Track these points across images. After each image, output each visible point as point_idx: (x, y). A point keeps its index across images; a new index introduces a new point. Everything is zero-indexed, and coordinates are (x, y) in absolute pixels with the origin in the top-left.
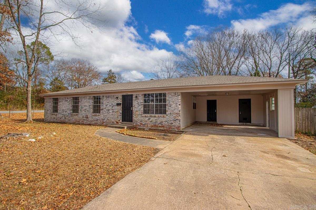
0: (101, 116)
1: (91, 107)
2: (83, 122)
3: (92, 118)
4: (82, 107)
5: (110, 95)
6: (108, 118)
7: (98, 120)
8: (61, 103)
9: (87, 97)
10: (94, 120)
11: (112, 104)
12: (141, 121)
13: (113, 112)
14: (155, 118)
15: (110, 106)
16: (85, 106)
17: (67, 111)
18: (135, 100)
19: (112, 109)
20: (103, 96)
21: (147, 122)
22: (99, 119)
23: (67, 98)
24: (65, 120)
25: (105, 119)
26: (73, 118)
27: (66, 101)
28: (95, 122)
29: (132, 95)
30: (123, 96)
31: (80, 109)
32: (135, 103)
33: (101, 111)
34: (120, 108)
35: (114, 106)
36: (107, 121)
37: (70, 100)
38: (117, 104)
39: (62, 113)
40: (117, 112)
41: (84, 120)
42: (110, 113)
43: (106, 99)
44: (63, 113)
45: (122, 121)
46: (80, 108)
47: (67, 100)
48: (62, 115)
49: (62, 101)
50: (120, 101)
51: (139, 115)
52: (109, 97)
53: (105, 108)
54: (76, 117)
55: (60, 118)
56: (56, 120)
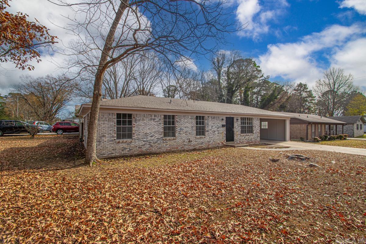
0: (207, 139)
1: (194, 128)
2: (183, 149)
3: (196, 141)
4: (181, 129)
5: (215, 116)
6: (214, 139)
7: (203, 143)
8: (141, 123)
9: (189, 116)
10: (198, 144)
11: (217, 125)
12: (240, 140)
13: (219, 133)
14: (248, 137)
15: (215, 127)
16: (185, 127)
17: (153, 135)
18: (236, 122)
19: (218, 130)
20: (208, 117)
21: (243, 140)
22: (205, 142)
23: (155, 115)
24: (151, 149)
25: (210, 141)
26: (167, 144)
27: (151, 119)
28: (200, 146)
29: (233, 118)
30: (226, 118)
31: (179, 131)
32: (236, 125)
33: (206, 133)
34: (225, 128)
35: (219, 127)
36: (213, 143)
37: (160, 119)
38: (222, 125)
39: (142, 138)
40: (222, 133)
41: (185, 145)
42: (215, 134)
43: (211, 120)
44: (145, 138)
45: (226, 141)
46: (178, 129)
47: (154, 119)
48: (144, 141)
49: (143, 120)
50: (224, 123)
51: (239, 135)
52: (214, 118)
53: (211, 130)
54: (172, 143)
55: (139, 148)
56: (128, 151)
